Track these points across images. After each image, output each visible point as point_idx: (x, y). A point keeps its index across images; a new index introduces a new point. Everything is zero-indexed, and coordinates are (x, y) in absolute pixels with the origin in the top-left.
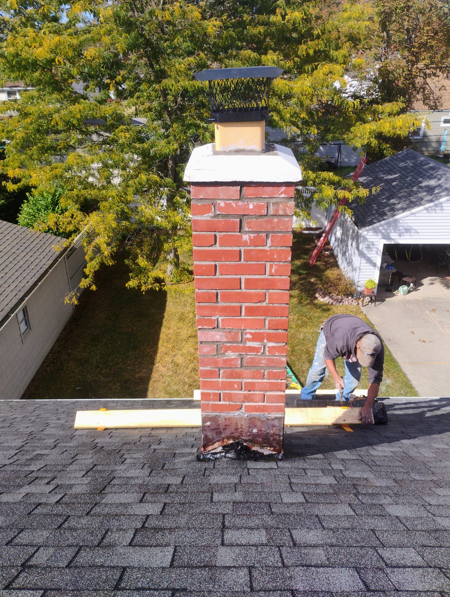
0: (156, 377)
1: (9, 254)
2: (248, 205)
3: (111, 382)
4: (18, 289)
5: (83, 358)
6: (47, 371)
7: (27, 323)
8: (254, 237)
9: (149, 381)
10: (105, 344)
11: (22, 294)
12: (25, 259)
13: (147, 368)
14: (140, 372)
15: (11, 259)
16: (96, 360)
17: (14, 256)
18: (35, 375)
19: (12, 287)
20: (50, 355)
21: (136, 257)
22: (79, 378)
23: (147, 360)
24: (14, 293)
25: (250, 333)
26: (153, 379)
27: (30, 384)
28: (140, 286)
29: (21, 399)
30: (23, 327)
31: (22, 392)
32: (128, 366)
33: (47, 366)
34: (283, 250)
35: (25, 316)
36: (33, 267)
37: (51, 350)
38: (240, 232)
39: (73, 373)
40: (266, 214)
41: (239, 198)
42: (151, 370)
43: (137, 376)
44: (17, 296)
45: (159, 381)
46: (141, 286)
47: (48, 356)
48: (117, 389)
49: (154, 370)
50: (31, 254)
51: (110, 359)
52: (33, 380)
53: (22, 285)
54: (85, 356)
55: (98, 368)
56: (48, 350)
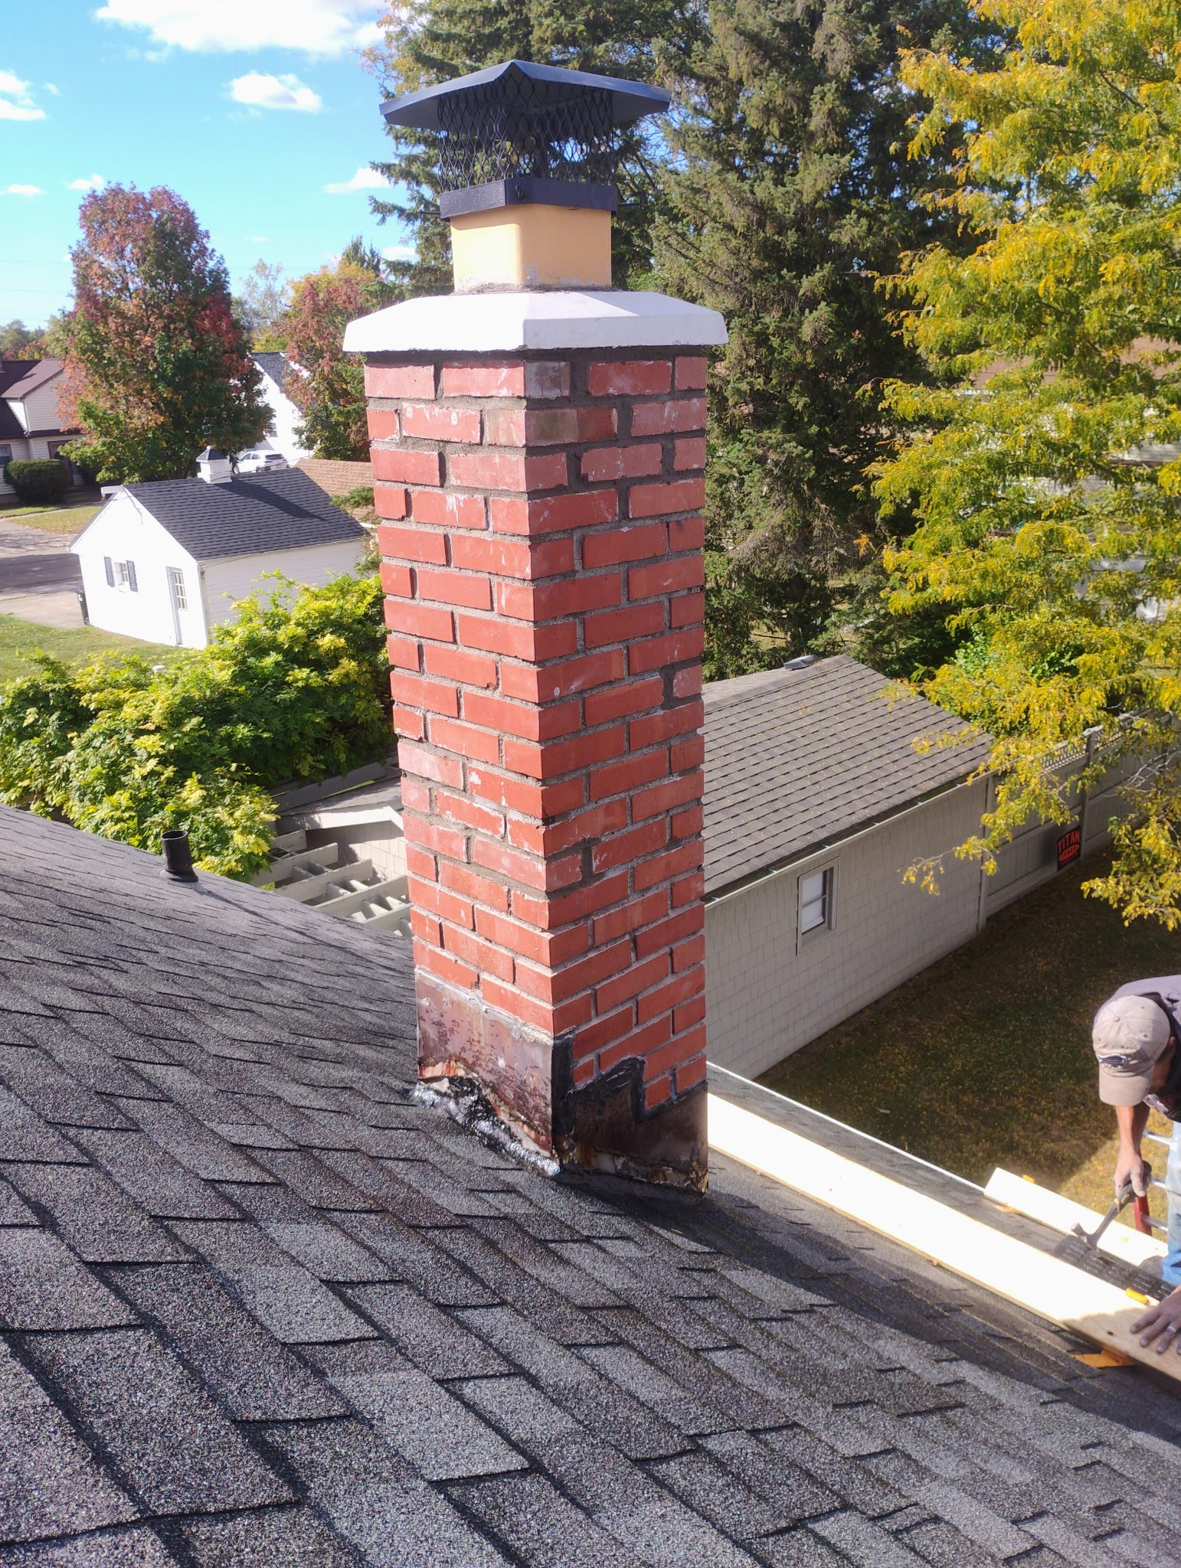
0: (1096, 1172)
1: (849, 744)
2: (449, 416)
3: (969, 1130)
4: (822, 821)
5: (935, 1047)
6: (839, 1043)
7: (826, 911)
8: (465, 501)
9: (1071, 1173)
10: (1006, 1036)
11: (823, 834)
12: (878, 763)
13: (1086, 1140)
14: (1060, 1139)
15: (844, 756)
16: (964, 1065)
17: (860, 750)
18: (811, 1043)
19: (811, 814)
20: (868, 1012)
21: (1143, 822)
22: (898, 1088)
23: (1096, 1119)
24: (807, 828)
25: (478, 772)
26: (1085, 1173)
27: (791, 1056)
28: (1123, 902)
29: (755, 1080)
30: (811, 916)
31: (763, 1067)
32: (1035, 1111)
33: (847, 1034)
34: (515, 545)
35: (824, 892)
36: (883, 785)
37: (877, 1002)
38: (442, 486)
39: (891, 1071)
40: (478, 440)
41: (432, 397)
42: (1094, 1149)
43: (1046, 1146)
44: (808, 837)
45: (1099, 1186)
46: (1127, 903)
47: (861, 1012)
48: (975, 1155)
49: (1101, 1153)
50: (897, 757)
51: (1000, 1076)
52: (802, 1051)
53: (835, 815)
54: (943, 1044)
55: (957, 1084)
56: (869, 998)
